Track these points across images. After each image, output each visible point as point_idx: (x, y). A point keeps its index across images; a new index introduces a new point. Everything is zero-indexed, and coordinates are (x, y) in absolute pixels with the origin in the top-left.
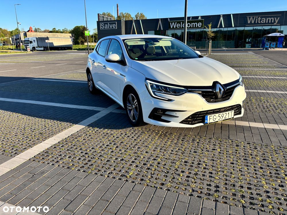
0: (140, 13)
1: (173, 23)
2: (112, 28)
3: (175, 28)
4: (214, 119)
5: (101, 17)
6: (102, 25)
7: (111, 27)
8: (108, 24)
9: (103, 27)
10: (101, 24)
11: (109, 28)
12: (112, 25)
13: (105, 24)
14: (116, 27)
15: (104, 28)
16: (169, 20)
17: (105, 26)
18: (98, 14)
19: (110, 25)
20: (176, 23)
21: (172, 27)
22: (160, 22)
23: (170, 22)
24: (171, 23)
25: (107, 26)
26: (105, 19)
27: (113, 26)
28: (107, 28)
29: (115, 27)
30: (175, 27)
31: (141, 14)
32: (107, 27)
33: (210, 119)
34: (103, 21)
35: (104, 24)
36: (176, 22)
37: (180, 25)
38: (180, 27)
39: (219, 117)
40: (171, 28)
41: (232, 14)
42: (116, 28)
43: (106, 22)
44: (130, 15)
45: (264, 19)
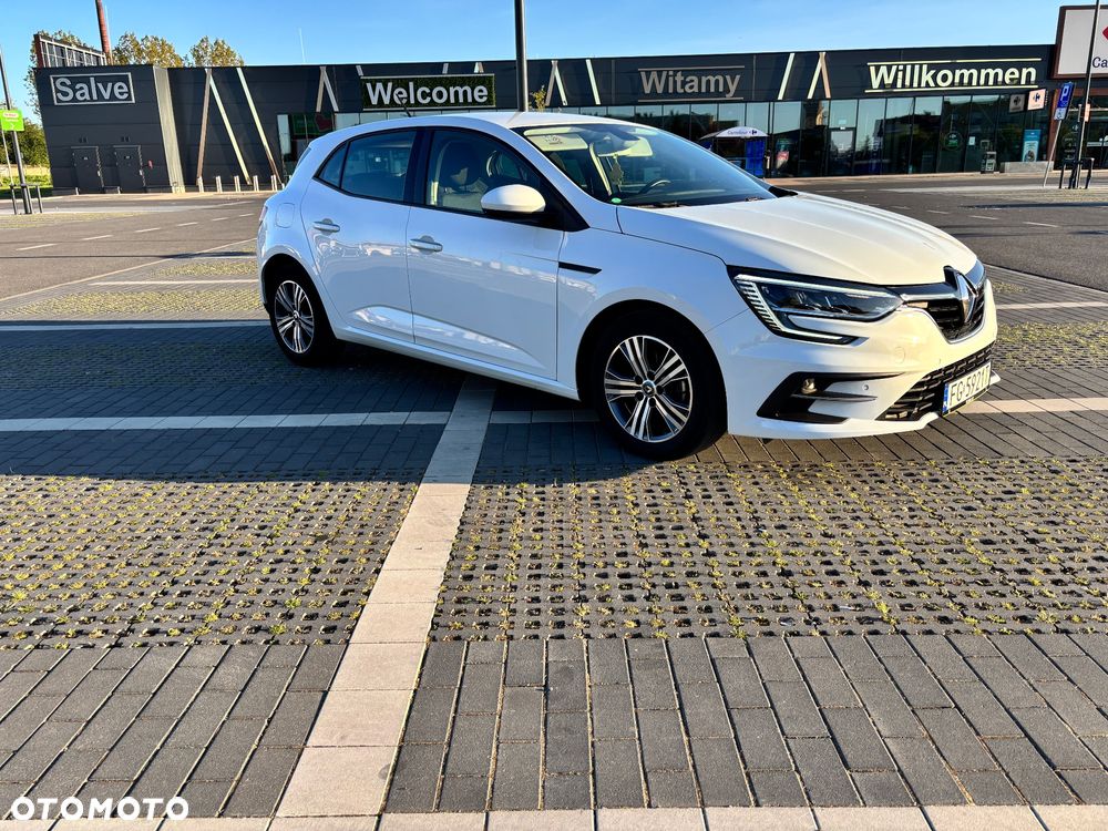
1: (379, 86)
2: (113, 97)
3: (388, 106)
4: (959, 397)
5: (51, 52)
6: (63, 84)
7: (107, 96)
8: (92, 80)
9: (65, 94)
10: (55, 79)
11: (95, 97)
12: (110, 85)
13: (74, 81)
14: (129, 92)
15: (75, 99)
16: (360, 73)
17: (75, 91)
18: (36, 37)
19: (100, 85)
20: (390, 85)
21: (374, 101)
22: (324, 78)
23: (367, 81)
24: (369, 86)
25: (86, 91)
26: (72, 61)
27: (117, 91)
28: (87, 97)
29: (126, 96)
30: (386, 100)
31: (216, 43)
32: (84, 94)
33: (953, 394)
34: (64, 69)
35: (68, 82)
36: (389, 80)
37: (405, 95)
38: (408, 103)
39: (967, 385)
40: (374, 106)
41: (591, 59)
42: (129, 98)
43: (79, 74)
44: (165, 47)
45: (692, 81)
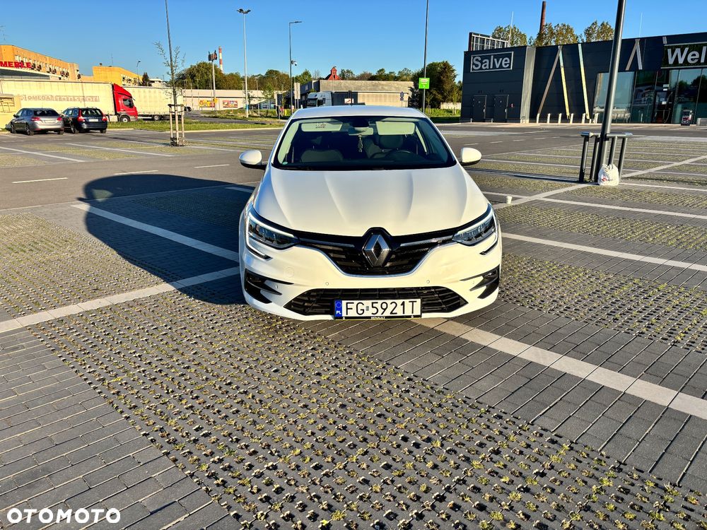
0: (599, 24)
1: (678, 51)
2: (501, 66)
3: (681, 65)
4: (360, 312)
5: (477, 42)
6: (477, 60)
7: (498, 66)
8: (492, 57)
9: (477, 66)
10: (474, 57)
11: (491, 67)
12: (501, 59)
13: (483, 58)
14: (510, 64)
15: (481, 69)
16: (665, 41)
17: (482, 64)
18: (471, 34)
19: (495, 60)
20: (687, 49)
21: (671, 61)
22: (637, 47)
23: (669, 47)
24: (669, 51)
25: (488, 64)
26: (487, 46)
27: (503, 63)
28: (487, 67)
29: (508, 65)
30: (681, 61)
31: (603, 24)
32: (487, 65)
33: (347, 309)
35: (480, 59)
36: (686, 46)
37: (697, 56)
38: (699, 62)
39: (373, 307)
40: (670, 65)
42: (509, 67)
44: (569, 30)
